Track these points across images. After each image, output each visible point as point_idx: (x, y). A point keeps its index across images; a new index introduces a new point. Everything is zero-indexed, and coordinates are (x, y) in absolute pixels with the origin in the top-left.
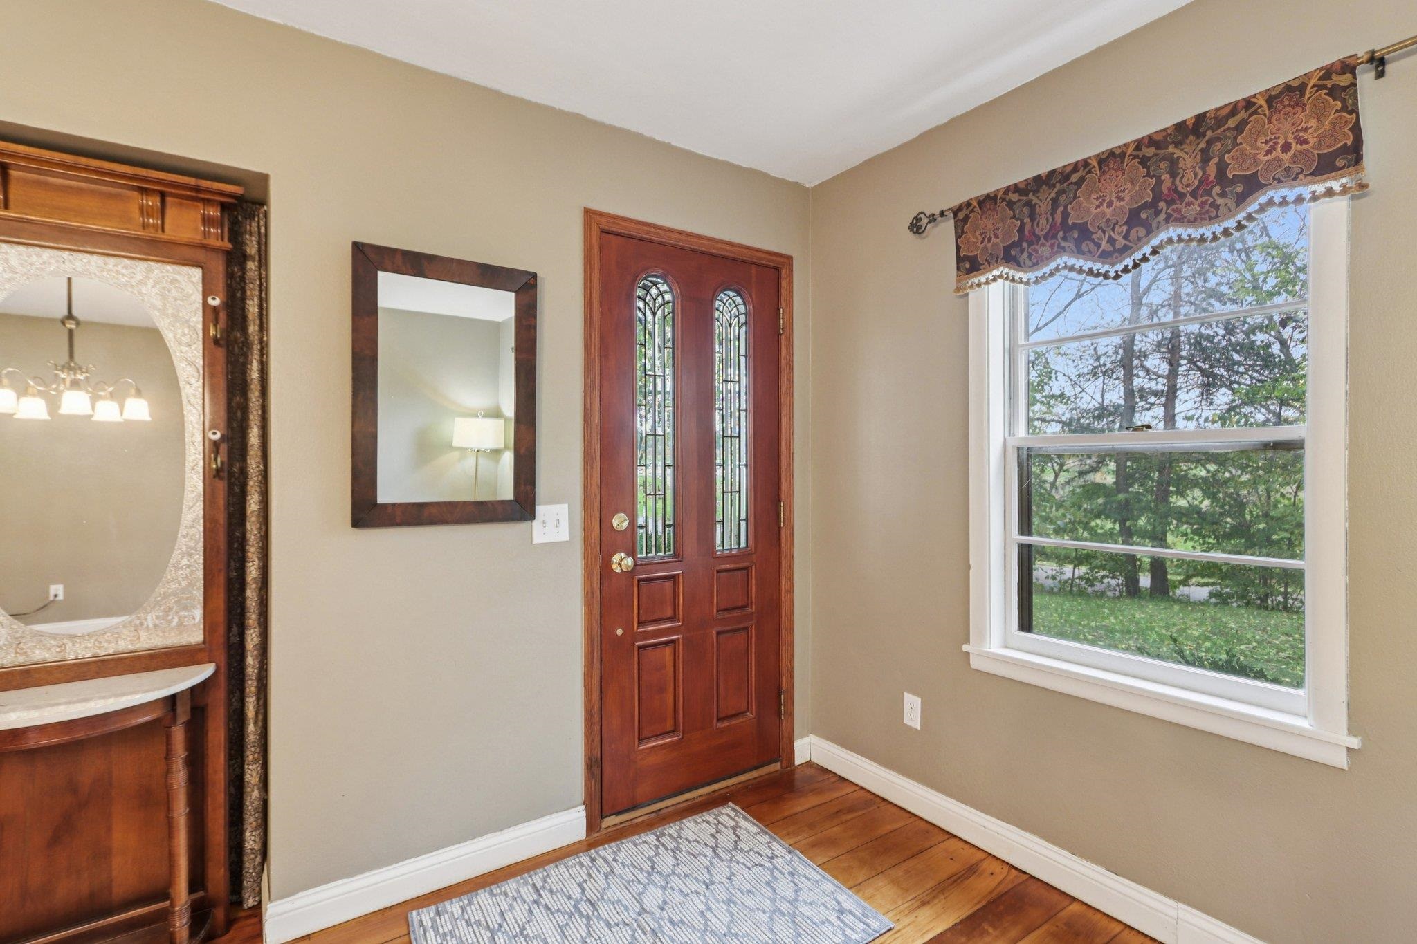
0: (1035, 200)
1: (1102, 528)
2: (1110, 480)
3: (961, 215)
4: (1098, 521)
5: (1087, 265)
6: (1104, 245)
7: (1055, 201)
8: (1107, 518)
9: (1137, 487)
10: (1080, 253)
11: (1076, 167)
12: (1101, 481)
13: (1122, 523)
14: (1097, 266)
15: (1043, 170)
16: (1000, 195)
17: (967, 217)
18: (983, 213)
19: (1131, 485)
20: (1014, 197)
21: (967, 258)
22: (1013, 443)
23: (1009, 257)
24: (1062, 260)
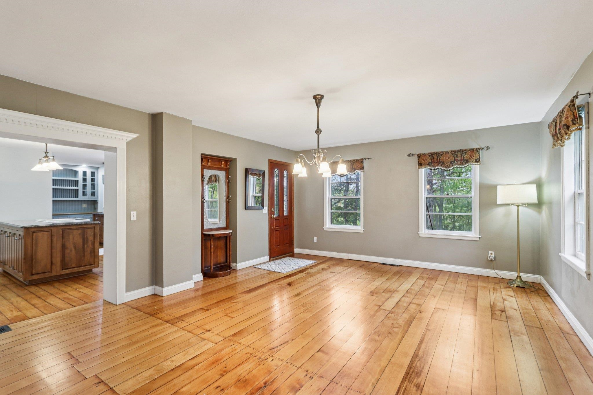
1: (340, 220)
2: (342, 206)
4: (339, 218)
8: (342, 217)
9: (349, 207)
12: (340, 206)
13: (345, 218)
19: (348, 207)
22: (330, 197)
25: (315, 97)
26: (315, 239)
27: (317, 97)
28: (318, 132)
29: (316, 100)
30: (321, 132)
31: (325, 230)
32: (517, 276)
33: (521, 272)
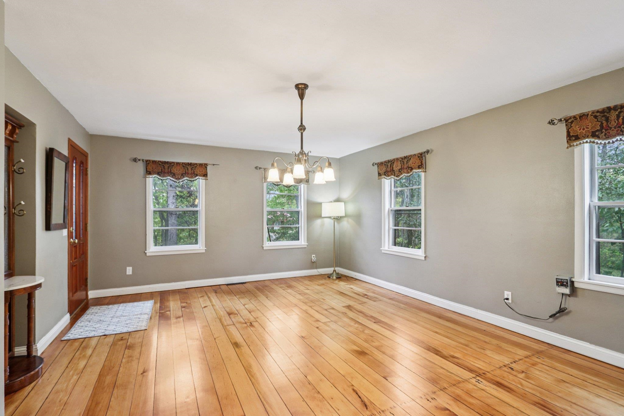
0: (165, 165)
3: (148, 162)
5: (173, 179)
6: (177, 177)
7: (168, 167)
10: (172, 177)
11: (172, 162)
14: (175, 180)
15: (167, 160)
16: (157, 162)
17: (149, 163)
18: (153, 164)
20: (160, 163)
21: (148, 171)
23: (158, 174)
24: (169, 177)
25: (297, 86)
26: (129, 271)
27: (300, 86)
28: (301, 129)
29: (298, 90)
30: (305, 129)
31: (148, 255)
32: (334, 270)
33: (337, 266)
